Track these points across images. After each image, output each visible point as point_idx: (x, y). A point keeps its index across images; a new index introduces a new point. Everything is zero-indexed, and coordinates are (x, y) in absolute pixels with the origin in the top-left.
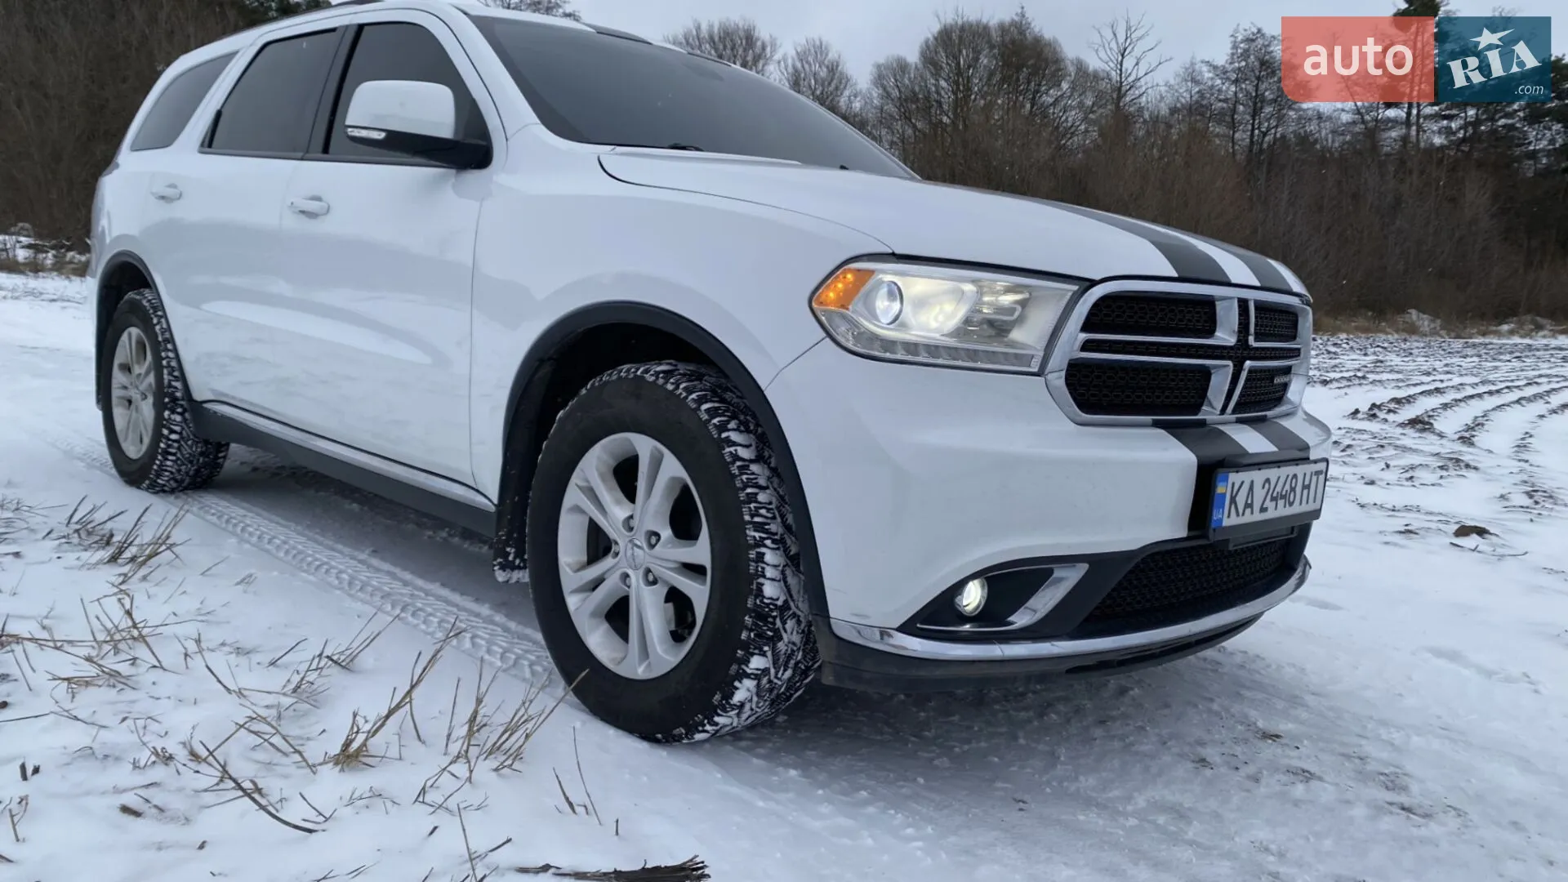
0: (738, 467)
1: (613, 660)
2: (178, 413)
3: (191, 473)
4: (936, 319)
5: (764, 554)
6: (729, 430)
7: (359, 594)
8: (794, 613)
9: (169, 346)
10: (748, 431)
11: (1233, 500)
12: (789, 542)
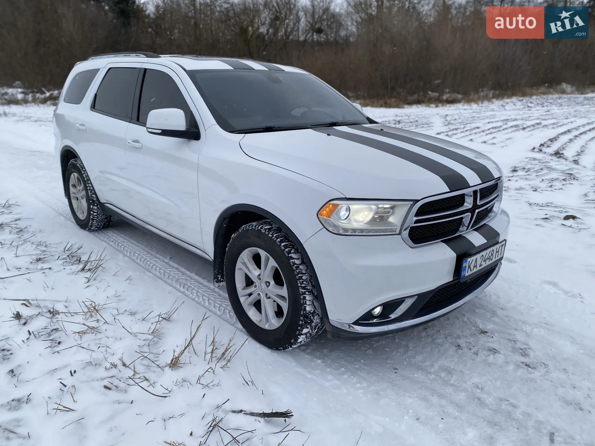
0: (295, 267)
1: (257, 321)
2: (96, 206)
3: (102, 225)
4: (362, 217)
5: (306, 297)
6: (292, 253)
7: (168, 280)
8: (317, 313)
9: (89, 182)
10: (298, 252)
11: (469, 267)
12: (314, 291)
